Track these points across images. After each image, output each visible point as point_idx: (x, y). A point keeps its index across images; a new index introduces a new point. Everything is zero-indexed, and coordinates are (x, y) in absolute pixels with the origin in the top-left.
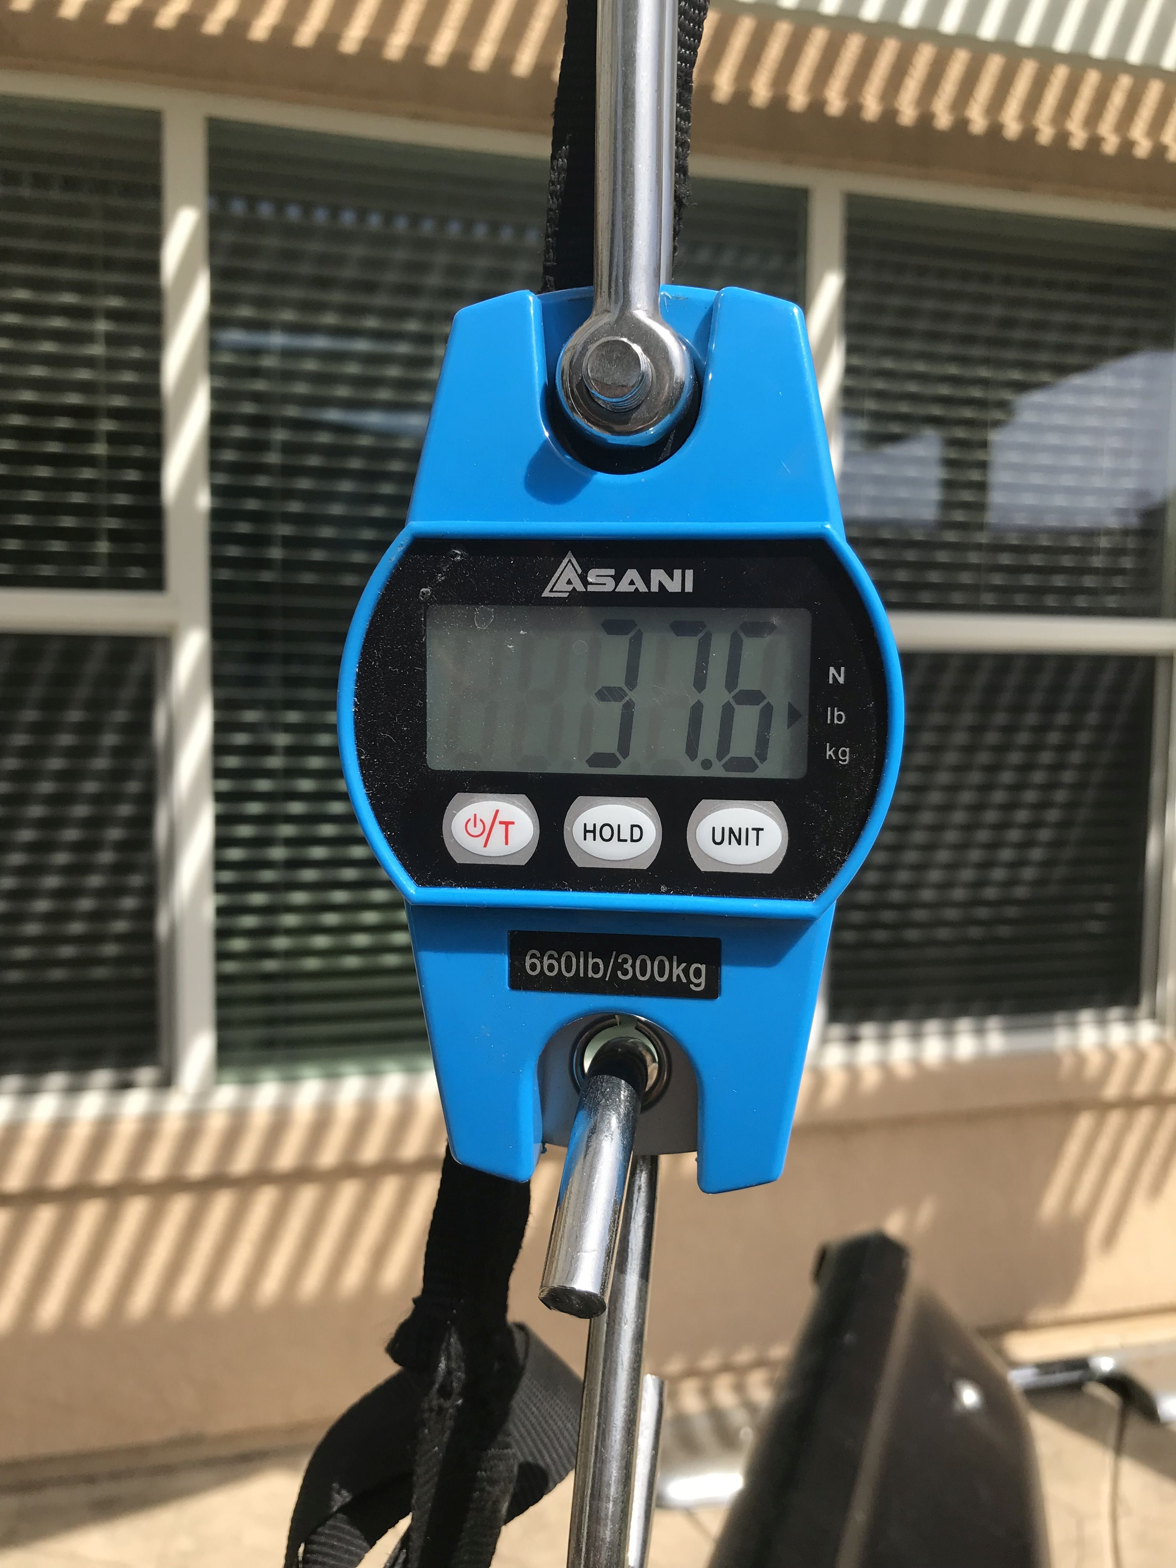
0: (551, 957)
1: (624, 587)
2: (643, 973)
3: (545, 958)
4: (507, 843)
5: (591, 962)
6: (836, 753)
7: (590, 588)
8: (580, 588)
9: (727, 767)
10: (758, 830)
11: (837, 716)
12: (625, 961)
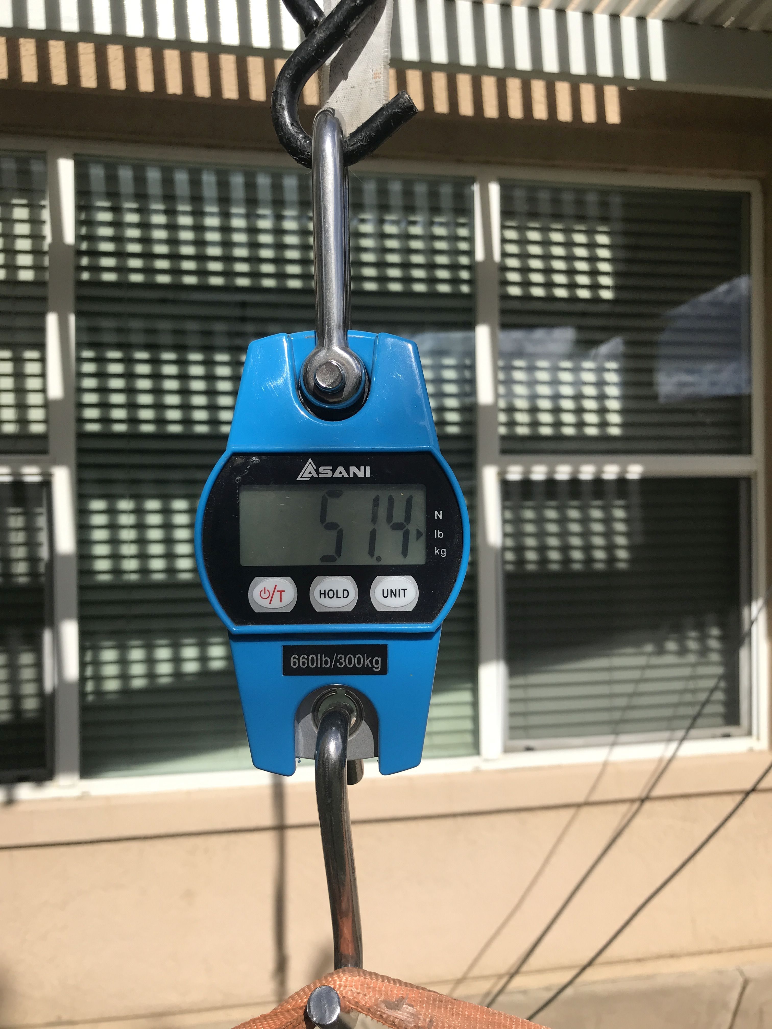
0: (304, 658)
2: (350, 664)
3: (301, 658)
4: (281, 601)
5: (324, 659)
6: (439, 551)
8: (315, 476)
10: (404, 590)
11: (439, 534)
12: (341, 658)
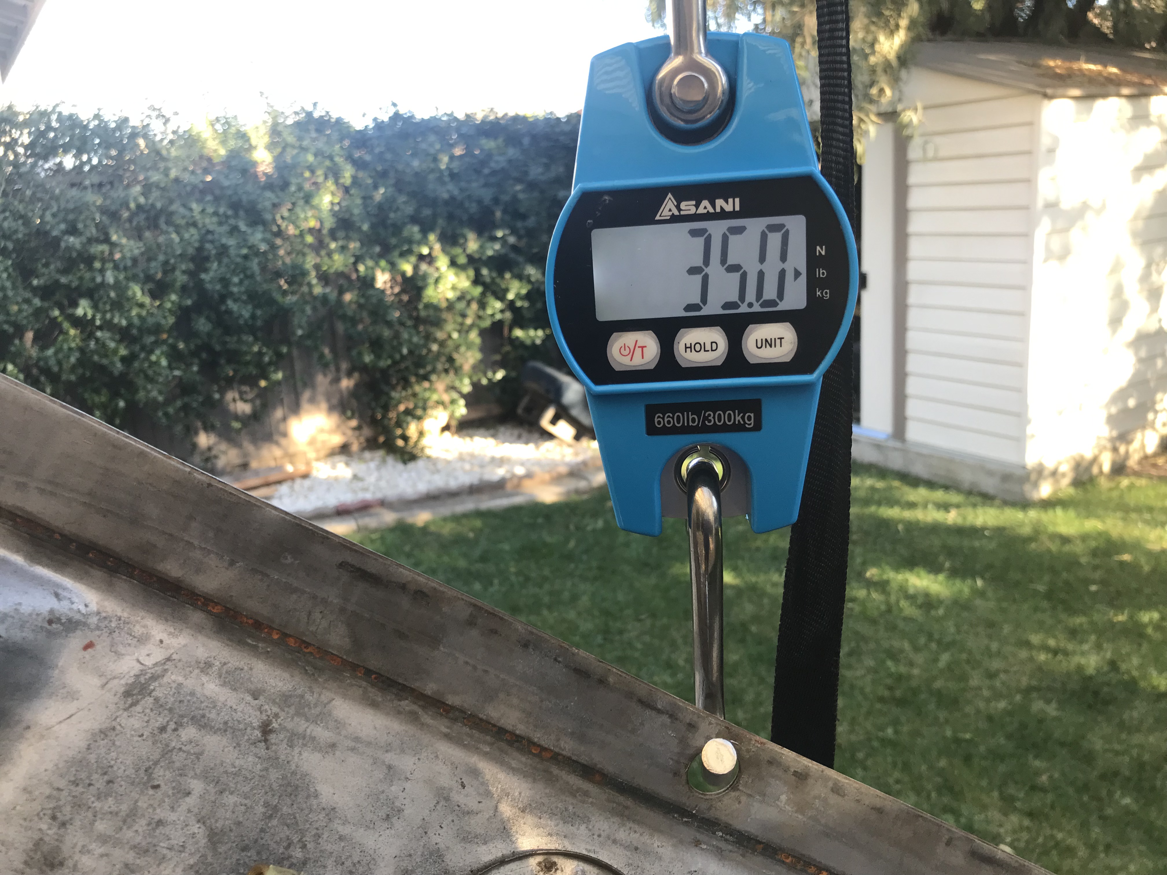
0: (669, 416)
1: (701, 210)
2: (720, 421)
3: (666, 417)
4: (643, 358)
5: (690, 418)
6: (822, 293)
7: (682, 213)
8: (676, 213)
9: (762, 306)
10: (781, 339)
11: (822, 273)
12: (709, 415)
